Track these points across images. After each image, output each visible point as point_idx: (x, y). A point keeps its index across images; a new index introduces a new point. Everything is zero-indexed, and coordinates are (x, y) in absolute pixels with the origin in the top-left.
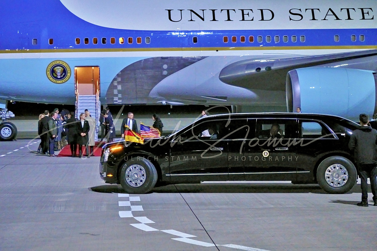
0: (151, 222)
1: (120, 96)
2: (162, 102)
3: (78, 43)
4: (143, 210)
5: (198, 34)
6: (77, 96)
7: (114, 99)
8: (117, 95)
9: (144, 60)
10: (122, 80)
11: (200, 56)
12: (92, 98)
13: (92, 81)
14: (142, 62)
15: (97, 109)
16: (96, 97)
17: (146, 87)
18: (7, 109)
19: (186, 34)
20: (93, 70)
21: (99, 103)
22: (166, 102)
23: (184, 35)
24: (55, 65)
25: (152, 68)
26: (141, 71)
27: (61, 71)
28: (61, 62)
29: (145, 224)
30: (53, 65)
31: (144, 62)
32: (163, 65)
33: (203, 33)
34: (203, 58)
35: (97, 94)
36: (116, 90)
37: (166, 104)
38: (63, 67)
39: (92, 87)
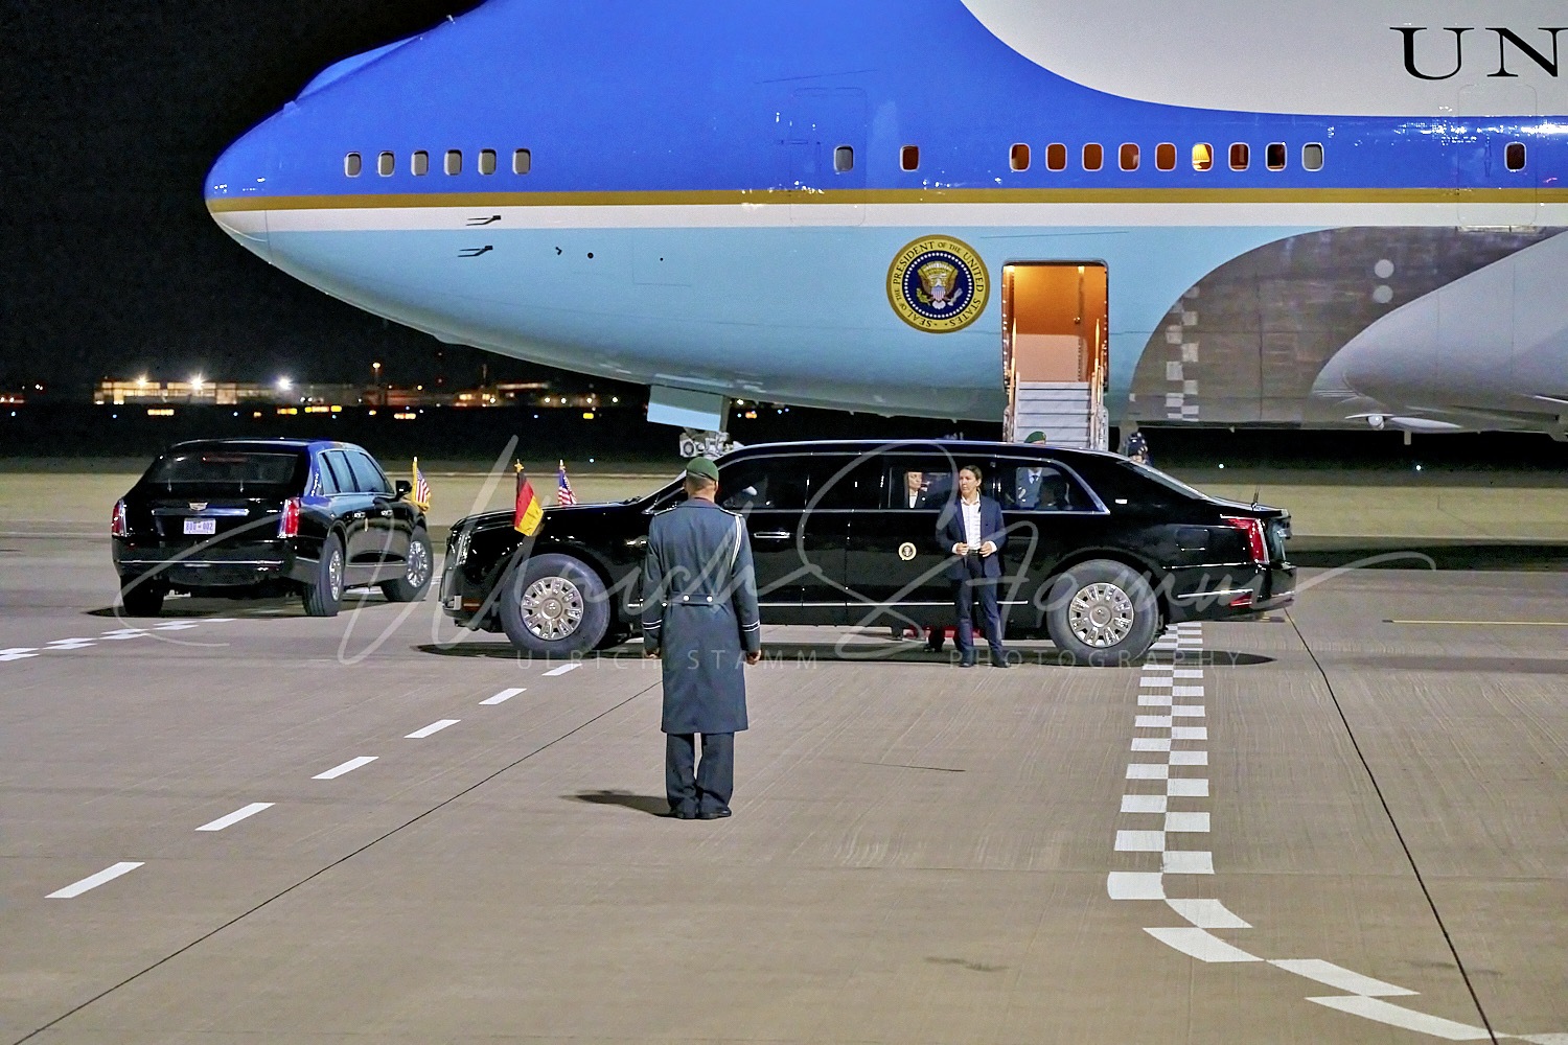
0: (1235, 922)
1: (1191, 388)
2: (1367, 418)
3: (1021, 164)
4: (1212, 872)
5: (1529, 130)
6: (1011, 386)
7: (1165, 402)
8: (1177, 386)
9: (1298, 238)
10: (1200, 320)
11: (1534, 224)
12: (1073, 395)
13: (1077, 323)
14: (1288, 246)
15: (1092, 442)
16: (1090, 390)
17: (1301, 356)
18: (726, 434)
19: (1479, 130)
20: (1082, 280)
22: (1385, 419)
23: (1469, 134)
25: (1327, 274)
26: (1282, 283)
27: (949, 280)
28: (949, 243)
29: (1206, 930)
30: (916, 256)
31: (1294, 244)
32: (1374, 261)
33: (1548, 129)
34: (1548, 233)
35: (1094, 380)
36: (1176, 363)
37: (1385, 426)
38: (956, 266)
39: (1077, 350)
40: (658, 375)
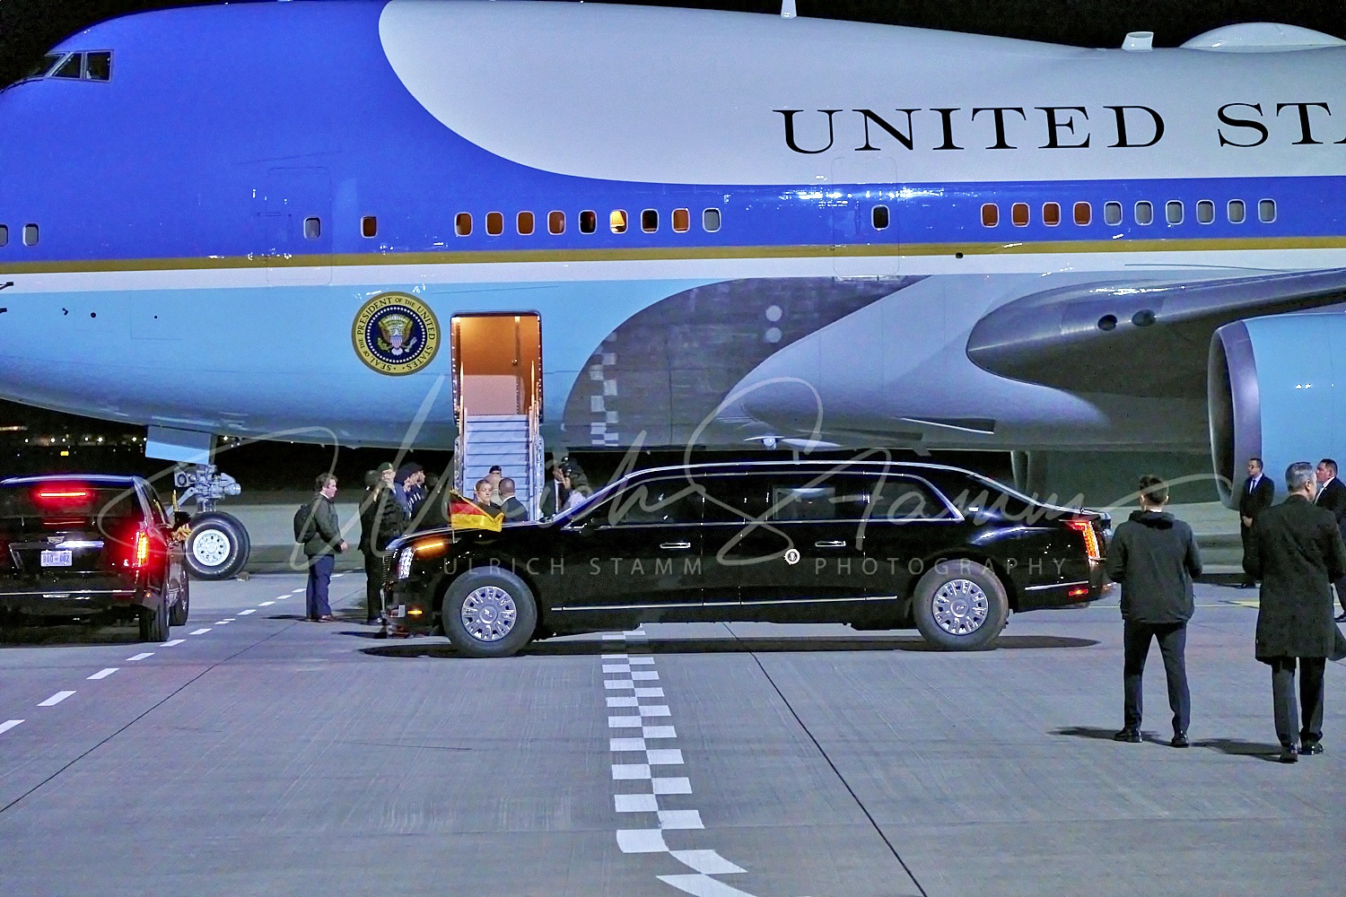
0: (731, 868)
1: (613, 418)
2: (762, 440)
3: (465, 230)
4: (703, 827)
5: (891, 195)
6: (460, 420)
7: (590, 430)
8: (601, 417)
9: (701, 288)
10: (618, 361)
11: (898, 274)
12: (514, 426)
13: (515, 364)
14: (693, 296)
15: (531, 466)
16: (527, 421)
17: (704, 387)
18: (214, 466)
19: (850, 196)
20: (517, 327)
21: (538, 444)
22: (777, 440)
23: (842, 199)
24: (382, 309)
25: (727, 320)
26: (687, 327)
27: (405, 330)
28: (404, 298)
29: (710, 875)
30: (376, 310)
31: (697, 296)
32: (765, 308)
33: (907, 194)
34: (910, 281)
35: (530, 412)
36: (599, 397)
37: (777, 446)
38: (411, 317)
39: (516, 388)
40: (154, 417)
